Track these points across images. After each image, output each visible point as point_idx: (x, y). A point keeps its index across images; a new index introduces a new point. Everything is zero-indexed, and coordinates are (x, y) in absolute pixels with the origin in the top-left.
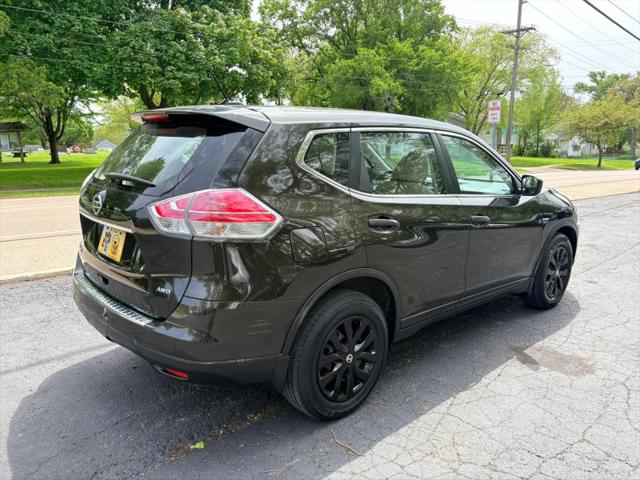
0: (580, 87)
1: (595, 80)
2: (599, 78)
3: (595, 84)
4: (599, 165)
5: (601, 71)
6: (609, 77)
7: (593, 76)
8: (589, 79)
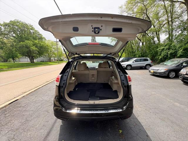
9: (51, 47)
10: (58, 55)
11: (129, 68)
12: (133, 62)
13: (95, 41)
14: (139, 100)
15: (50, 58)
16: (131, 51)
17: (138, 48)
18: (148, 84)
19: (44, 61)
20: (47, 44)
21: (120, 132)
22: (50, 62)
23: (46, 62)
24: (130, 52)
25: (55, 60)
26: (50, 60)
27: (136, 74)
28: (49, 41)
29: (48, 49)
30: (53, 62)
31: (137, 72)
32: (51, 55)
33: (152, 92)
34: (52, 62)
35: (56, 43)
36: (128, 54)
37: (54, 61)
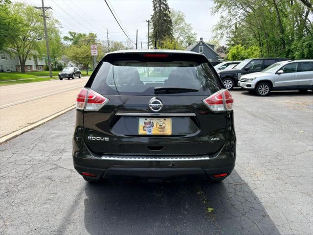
0: (66, 38)
1: (72, 35)
2: (73, 35)
3: (72, 37)
4: (87, 74)
5: (74, 32)
6: (78, 34)
7: (71, 33)
8: (69, 34)
9: (27, 25)
10: (48, 49)
11: (264, 89)
12: (277, 73)
13: (166, 5)
14: (268, 162)
15: (24, 61)
16: (277, 38)
17: (300, 29)
18: (304, 131)
19: (5, 70)
20: (14, 17)
21: (208, 210)
22: (23, 72)
23: (12, 72)
24: (276, 43)
25: (37, 66)
26: (23, 68)
27: (279, 107)
28: (21, 5)
29: (18, 30)
30: (33, 73)
31: (288, 101)
32: (26, 50)
33: (308, 147)
34: (28, 73)
35: (40, 11)
36: (269, 47)
37: (34, 68)
